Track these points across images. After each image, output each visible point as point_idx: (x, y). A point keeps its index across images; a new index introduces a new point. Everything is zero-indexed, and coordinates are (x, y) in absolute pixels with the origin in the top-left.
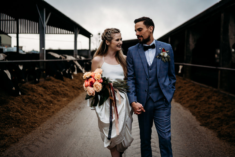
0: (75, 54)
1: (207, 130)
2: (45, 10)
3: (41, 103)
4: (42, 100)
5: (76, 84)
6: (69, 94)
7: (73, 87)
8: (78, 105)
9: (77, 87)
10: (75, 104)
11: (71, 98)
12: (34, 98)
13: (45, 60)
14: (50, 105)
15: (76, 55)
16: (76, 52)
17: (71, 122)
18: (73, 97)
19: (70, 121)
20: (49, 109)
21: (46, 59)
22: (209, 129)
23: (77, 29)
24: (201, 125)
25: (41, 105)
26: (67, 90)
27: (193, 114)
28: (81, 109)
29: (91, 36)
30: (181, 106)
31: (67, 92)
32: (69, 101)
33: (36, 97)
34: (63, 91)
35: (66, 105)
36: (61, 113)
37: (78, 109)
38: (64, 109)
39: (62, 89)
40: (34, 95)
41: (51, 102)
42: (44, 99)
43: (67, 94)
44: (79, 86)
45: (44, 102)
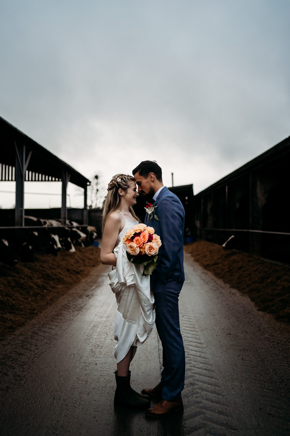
0: (62, 216)
1: (265, 314)
2: (24, 148)
3: (31, 288)
4: (32, 284)
5: (73, 265)
6: (65, 279)
7: (68, 270)
8: (84, 293)
9: (74, 271)
10: (78, 292)
11: (69, 286)
12: (22, 281)
13: (24, 227)
14: (44, 292)
15: (65, 218)
16: (65, 214)
17: (81, 309)
18: (71, 283)
19: (79, 308)
20: (43, 296)
21: (25, 225)
22: (268, 313)
23: (67, 173)
24: (258, 310)
25: (32, 291)
26: (60, 273)
27: (252, 300)
28: (89, 297)
29: (88, 183)
30: (238, 292)
31: (61, 276)
32: (68, 289)
33: (23, 279)
34: (56, 275)
35: (66, 293)
36: (63, 301)
37: (85, 297)
38: (64, 296)
39: (53, 271)
40: (21, 277)
41: (45, 288)
42: (35, 283)
43: (63, 279)
44: (78, 269)
45: (36, 287)
